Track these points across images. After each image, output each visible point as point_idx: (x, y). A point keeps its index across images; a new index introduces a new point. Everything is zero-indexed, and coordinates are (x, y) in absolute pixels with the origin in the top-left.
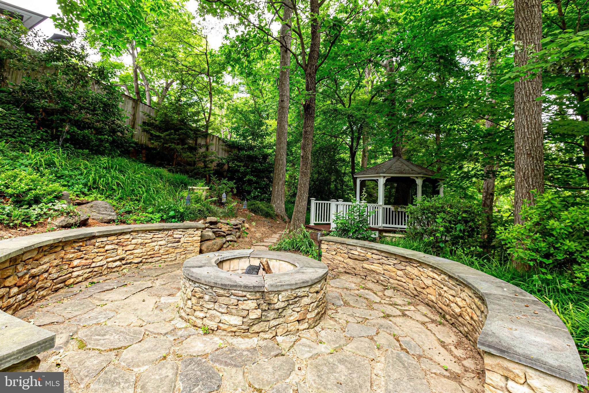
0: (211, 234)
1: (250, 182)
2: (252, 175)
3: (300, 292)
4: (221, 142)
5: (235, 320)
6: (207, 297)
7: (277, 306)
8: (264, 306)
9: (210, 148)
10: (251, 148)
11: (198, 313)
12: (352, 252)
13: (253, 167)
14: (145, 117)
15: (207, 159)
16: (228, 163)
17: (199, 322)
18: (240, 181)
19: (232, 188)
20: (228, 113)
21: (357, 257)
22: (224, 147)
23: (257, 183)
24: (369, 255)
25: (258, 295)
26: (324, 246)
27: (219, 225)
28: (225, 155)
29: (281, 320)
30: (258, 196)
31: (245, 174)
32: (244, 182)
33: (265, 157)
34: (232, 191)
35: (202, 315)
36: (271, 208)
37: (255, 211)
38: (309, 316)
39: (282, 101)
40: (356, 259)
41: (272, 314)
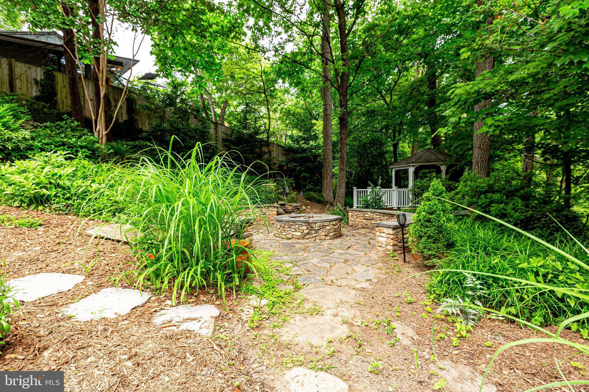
0: (282, 211)
1: (305, 178)
2: (306, 172)
3: (325, 224)
4: (280, 148)
5: (299, 234)
6: (286, 226)
7: (315, 229)
8: (310, 228)
9: (272, 153)
10: (304, 150)
11: (283, 233)
12: (366, 215)
13: (306, 166)
14: (223, 135)
15: (271, 163)
16: (287, 164)
17: (284, 237)
18: (297, 178)
19: (292, 183)
20: (281, 115)
21: (368, 218)
22: (282, 152)
23: (309, 178)
24: (375, 216)
25: (307, 224)
26: (350, 214)
27: (286, 206)
28: (284, 159)
29: (317, 234)
30: (311, 188)
31: (301, 172)
32: (300, 178)
33: (316, 156)
34: (292, 186)
35: (285, 233)
36: (322, 196)
37: (310, 199)
38: (330, 234)
39: (326, 110)
40: (367, 219)
41: (313, 232)
